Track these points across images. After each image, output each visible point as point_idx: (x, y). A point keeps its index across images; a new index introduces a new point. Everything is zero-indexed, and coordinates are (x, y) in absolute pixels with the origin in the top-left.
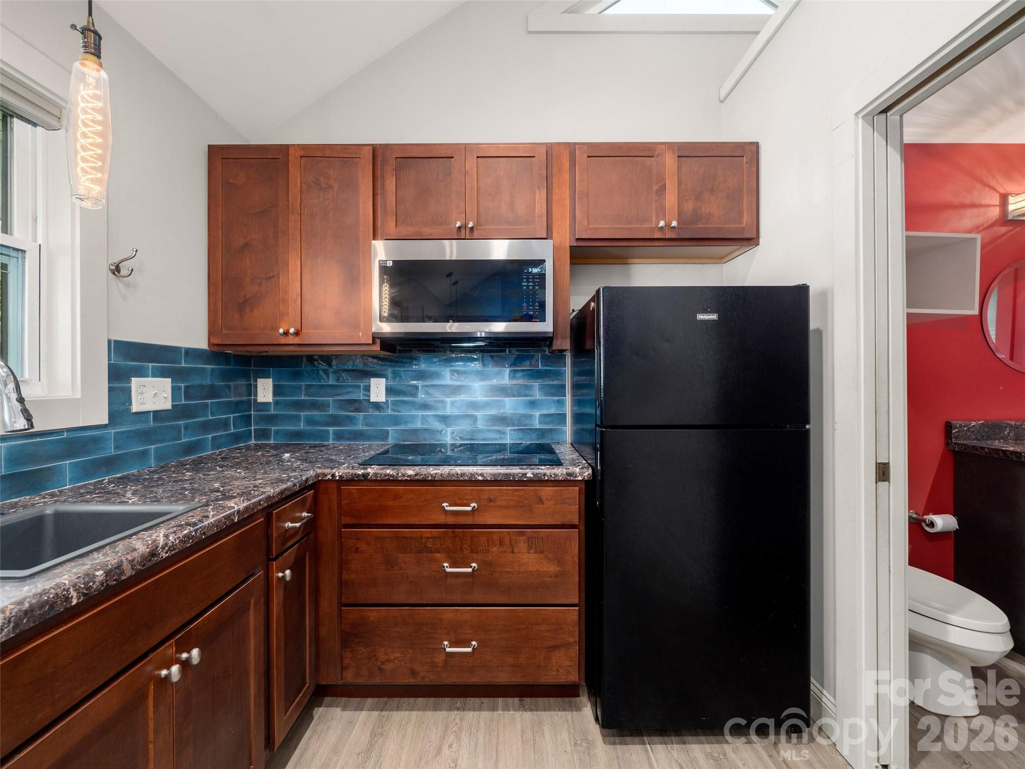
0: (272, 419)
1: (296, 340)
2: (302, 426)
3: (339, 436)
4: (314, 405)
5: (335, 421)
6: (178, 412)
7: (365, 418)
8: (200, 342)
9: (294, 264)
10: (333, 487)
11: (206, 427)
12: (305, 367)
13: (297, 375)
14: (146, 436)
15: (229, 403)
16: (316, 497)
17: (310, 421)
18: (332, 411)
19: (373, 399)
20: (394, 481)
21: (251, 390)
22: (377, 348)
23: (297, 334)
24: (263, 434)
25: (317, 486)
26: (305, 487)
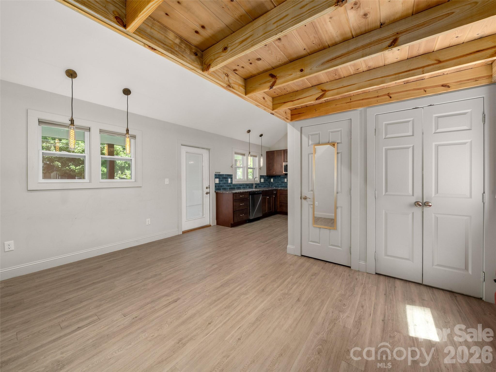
0: (273, 184)
1: (275, 174)
2: (276, 185)
3: (281, 186)
4: (278, 182)
5: (280, 184)
6: (264, 182)
7: (284, 184)
8: (265, 174)
9: (275, 165)
10: (279, 190)
11: (266, 184)
12: (277, 177)
13: (276, 178)
14: (262, 184)
15: (268, 182)
16: (277, 191)
17: (277, 184)
18: (280, 183)
19: (285, 181)
20: (285, 190)
21: (270, 180)
22: (284, 175)
23: (276, 173)
24: (272, 186)
25: (277, 190)
26: (276, 190)
